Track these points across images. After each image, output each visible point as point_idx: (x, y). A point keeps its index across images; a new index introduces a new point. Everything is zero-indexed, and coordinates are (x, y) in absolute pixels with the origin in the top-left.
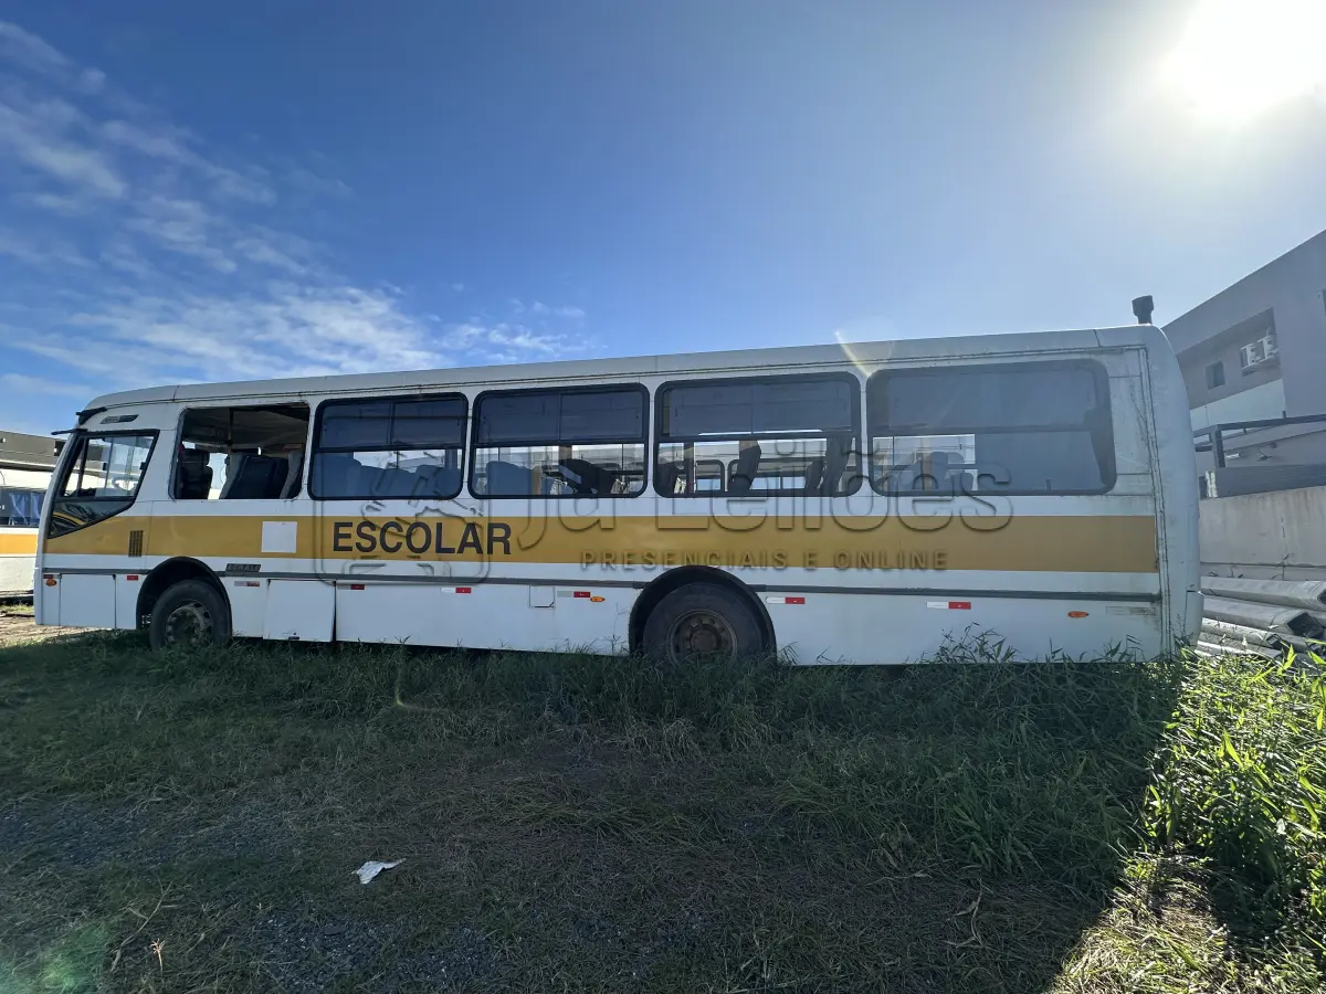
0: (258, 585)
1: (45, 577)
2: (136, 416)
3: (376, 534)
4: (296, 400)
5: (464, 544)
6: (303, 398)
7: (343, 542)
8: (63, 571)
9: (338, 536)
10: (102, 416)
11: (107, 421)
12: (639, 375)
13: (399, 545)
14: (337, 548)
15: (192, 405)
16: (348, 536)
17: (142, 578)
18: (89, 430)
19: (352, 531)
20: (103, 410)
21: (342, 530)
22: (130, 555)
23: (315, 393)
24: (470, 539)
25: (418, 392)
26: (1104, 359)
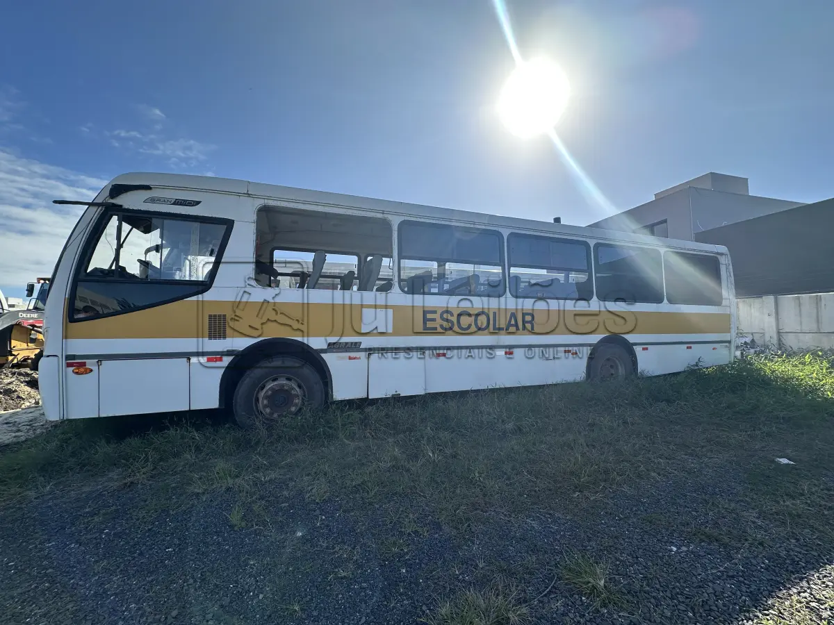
0: (360, 358)
1: (69, 365)
2: (198, 203)
3: (454, 319)
4: (379, 216)
5: (509, 325)
6: (386, 216)
7: (429, 324)
8: (101, 358)
9: (425, 320)
10: (145, 194)
11: (153, 200)
12: (586, 237)
13: (470, 326)
14: (425, 328)
15: (271, 203)
16: (434, 320)
17: (227, 360)
18: (126, 206)
19: (437, 316)
20: (148, 188)
21: (429, 316)
22: (210, 338)
23: (397, 214)
24: (513, 322)
25: (472, 226)
26: (719, 257)
